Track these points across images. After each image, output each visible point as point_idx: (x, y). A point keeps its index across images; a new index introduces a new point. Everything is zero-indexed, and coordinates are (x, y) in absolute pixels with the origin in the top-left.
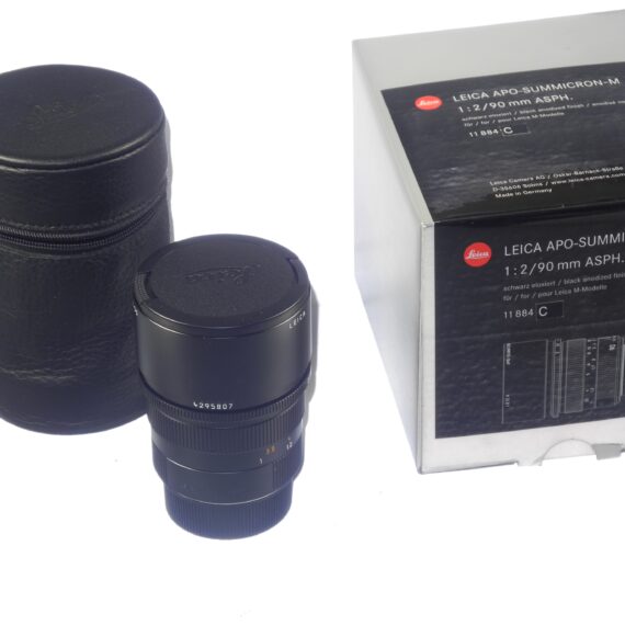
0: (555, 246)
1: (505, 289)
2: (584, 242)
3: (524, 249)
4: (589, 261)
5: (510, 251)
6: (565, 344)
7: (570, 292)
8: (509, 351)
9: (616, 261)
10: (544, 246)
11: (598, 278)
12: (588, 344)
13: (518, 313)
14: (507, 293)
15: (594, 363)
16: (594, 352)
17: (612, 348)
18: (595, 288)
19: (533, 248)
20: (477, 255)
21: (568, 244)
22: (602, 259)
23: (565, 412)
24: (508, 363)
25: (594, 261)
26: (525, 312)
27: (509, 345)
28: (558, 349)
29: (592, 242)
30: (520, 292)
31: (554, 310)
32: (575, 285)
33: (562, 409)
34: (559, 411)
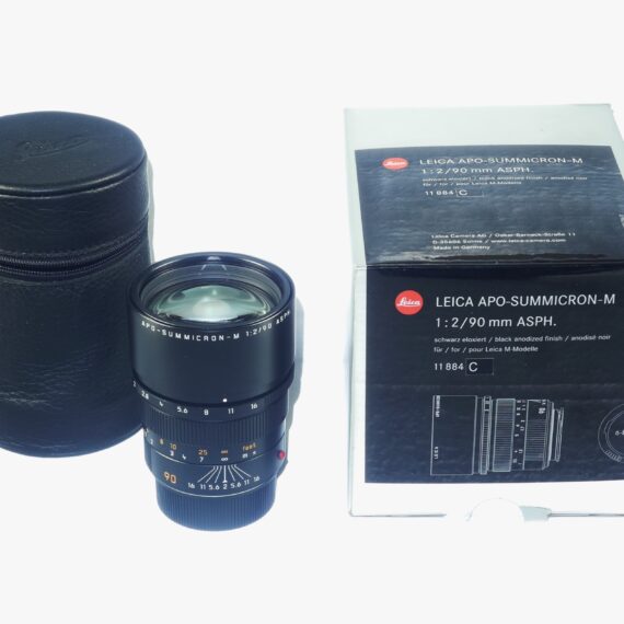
0: (487, 302)
1: (436, 340)
2: (516, 301)
3: (455, 302)
4: (521, 321)
5: (441, 302)
6: (494, 403)
7: (501, 350)
8: (438, 403)
9: (548, 323)
10: (476, 301)
11: (529, 339)
12: (518, 405)
13: (448, 366)
14: (438, 345)
15: (523, 425)
16: (523, 413)
17: (541, 411)
18: (526, 349)
19: (465, 301)
20: (408, 303)
21: (501, 301)
22: (534, 321)
23: (494, 471)
24: (437, 415)
25: (526, 322)
26: (455, 366)
27: (438, 397)
28: (487, 406)
29: (524, 302)
30: (451, 345)
31: (485, 366)
32: (507, 344)
33: (491, 468)
34: (487, 469)
